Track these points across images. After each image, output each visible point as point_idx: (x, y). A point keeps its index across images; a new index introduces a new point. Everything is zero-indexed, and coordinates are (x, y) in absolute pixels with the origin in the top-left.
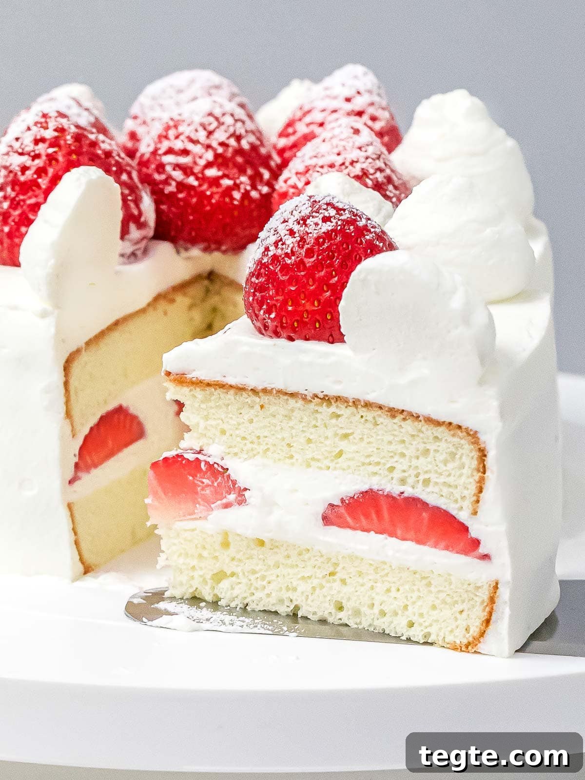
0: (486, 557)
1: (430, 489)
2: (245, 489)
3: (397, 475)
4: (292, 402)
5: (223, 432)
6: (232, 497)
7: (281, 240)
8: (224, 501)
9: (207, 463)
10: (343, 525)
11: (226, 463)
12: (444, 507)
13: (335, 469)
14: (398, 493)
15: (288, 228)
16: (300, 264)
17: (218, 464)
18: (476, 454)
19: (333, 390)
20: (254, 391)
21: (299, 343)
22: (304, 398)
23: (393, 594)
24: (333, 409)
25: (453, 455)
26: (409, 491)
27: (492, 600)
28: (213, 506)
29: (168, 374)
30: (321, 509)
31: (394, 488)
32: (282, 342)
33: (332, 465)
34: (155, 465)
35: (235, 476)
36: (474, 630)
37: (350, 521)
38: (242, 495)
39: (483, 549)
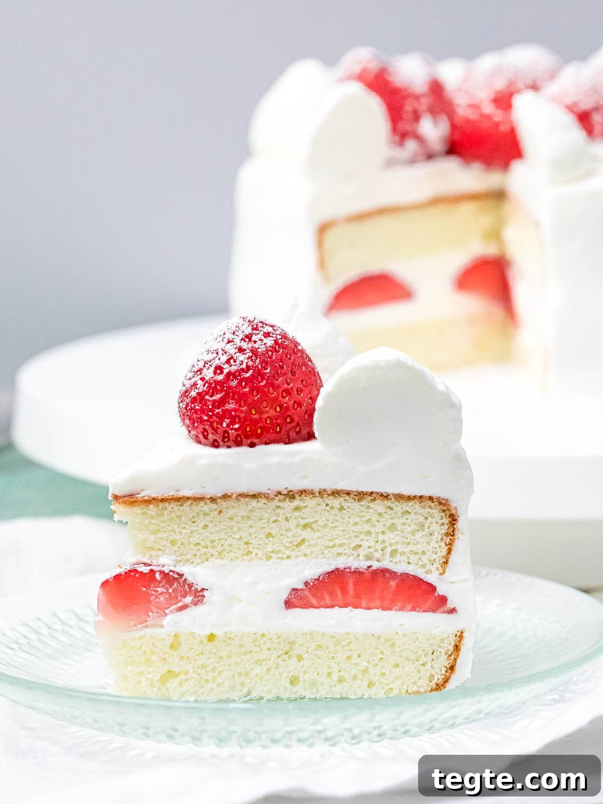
0: (453, 611)
1: (398, 558)
2: (203, 590)
3: (362, 552)
4: (254, 503)
5: (173, 543)
6: (189, 599)
7: (232, 358)
8: (180, 604)
9: (161, 572)
10: (307, 605)
11: (178, 569)
12: (412, 573)
13: (297, 556)
14: (366, 567)
15: (235, 346)
16: (259, 374)
17: (173, 572)
18: (446, 520)
19: (297, 484)
20: (213, 500)
21: (261, 449)
22: (266, 496)
23: (355, 659)
24: (296, 503)
25: (422, 526)
26: (376, 565)
27: (457, 648)
28: (167, 611)
29: (116, 497)
30: (285, 595)
31: (360, 563)
32: (244, 450)
33: (293, 554)
34: (105, 584)
35: (190, 580)
36: (438, 678)
37: (314, 601)
38: (199, 595)
39: (450, 605)
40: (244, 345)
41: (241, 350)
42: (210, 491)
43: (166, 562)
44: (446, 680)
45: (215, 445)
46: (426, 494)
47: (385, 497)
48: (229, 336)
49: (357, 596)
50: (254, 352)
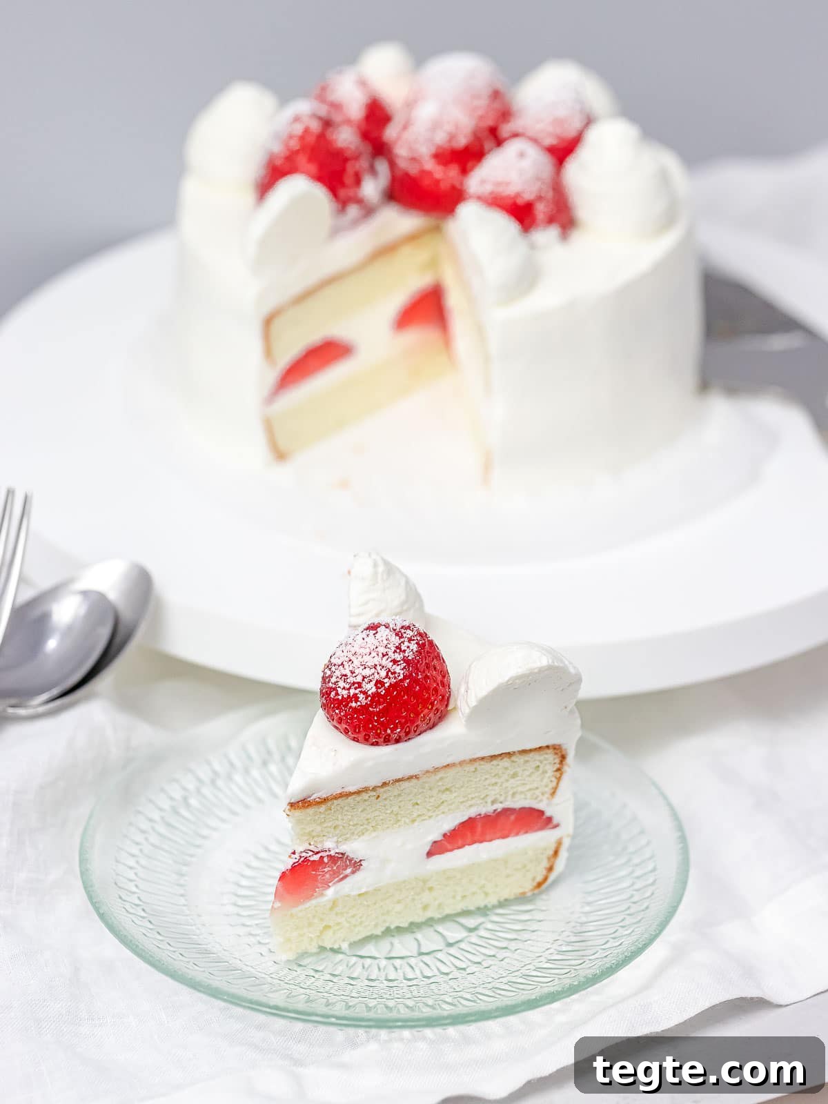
0: (556, 826)
1: (518, 797)
2: (361, 860)
3: (489, 800)
4: (406, 785)
6: (349, 871)
7: (389, 670)
8: (341, 876)
9: (328, 856)
10: (444, 851)
11: (342, 849)
12: (527, 806)
13: (437, 815)
14: (492, 811)
15: (390, 660)
17: (338, 853)
18: (557, 760)
19: (442, 761)
20: (374, 789)
22: (417, 777)
24: (440, 775)
25: (538, 768)
26: (499, 807)
28: (330, 884)
30: (427, 848)
31: (488, 809)
33: (434, 814)
34: (282, 876)
35: (351, 856)
36: (539, 878)
37: (449, 847)
38: (357, 865)
39: (555, 822)
40: (398, 657)
41: (395, 662)
42: (372, 783)
43: (330, 845)
44: (546, 879)
45: (376, 744)
46: (544, 745)
47: (509, 755)
48: (382, 650)
49: (483, 834)
50: (406, 660)
